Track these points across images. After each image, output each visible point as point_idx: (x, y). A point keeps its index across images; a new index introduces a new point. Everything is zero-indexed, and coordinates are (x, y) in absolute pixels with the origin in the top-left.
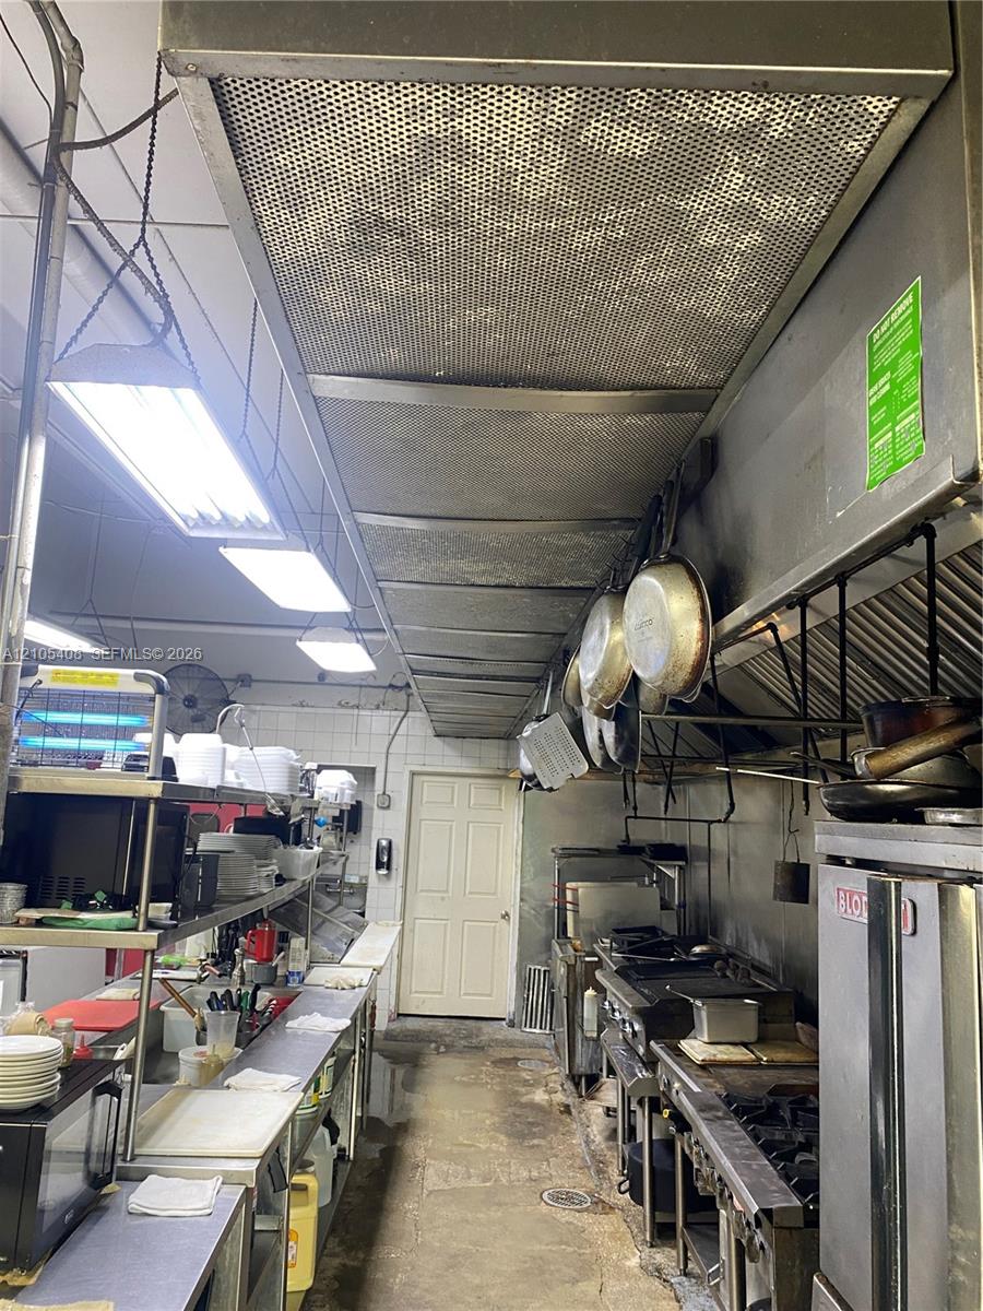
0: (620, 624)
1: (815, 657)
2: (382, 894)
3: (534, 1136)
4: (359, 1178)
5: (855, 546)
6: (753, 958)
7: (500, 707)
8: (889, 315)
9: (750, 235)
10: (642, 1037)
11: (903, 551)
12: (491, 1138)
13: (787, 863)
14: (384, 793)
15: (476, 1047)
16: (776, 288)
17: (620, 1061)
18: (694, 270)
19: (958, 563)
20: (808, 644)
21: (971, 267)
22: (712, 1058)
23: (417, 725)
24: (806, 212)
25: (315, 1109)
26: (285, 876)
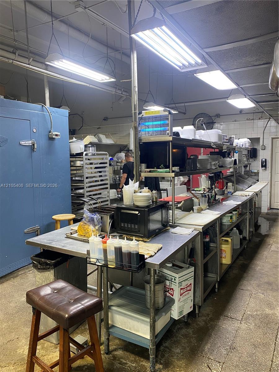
2: (264, 175)
14: (263, 145)
23: (273, 123)
25: (231, 223)
26: (223, 166)
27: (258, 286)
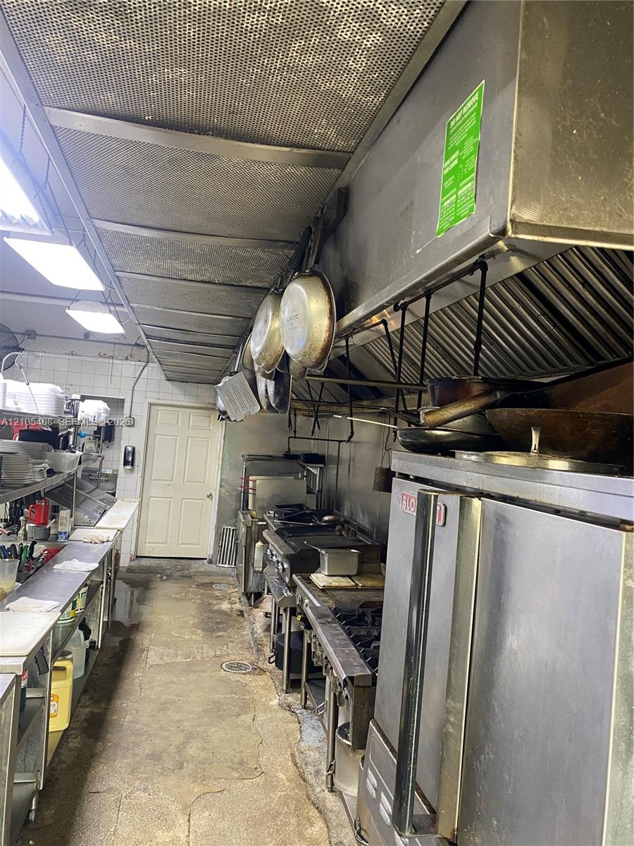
0: (278, 316)
1: (410, 343)
2: (127, 481)
3: (220, 630)
4: (105, 659)
5: (424, 275)
6: (359, 524)
7: (209, 364)
8: (462, 108)
9: (374, 35)
10: (288, 572)
11: (467, 278)
12: (193, 632)
13: (382, 469)
14: (130, 417)
15: (187, 576)
16: (391, 81)
17: (274, 586)
18: (334, 58)
19: (498, 287)
20: (405, 334)
21: (518, 75)
22: (329, 585)
23: (154, 372)
24: (414, 21)
25: (72, 620)
26: (55, 470)
27: (132, 772)
